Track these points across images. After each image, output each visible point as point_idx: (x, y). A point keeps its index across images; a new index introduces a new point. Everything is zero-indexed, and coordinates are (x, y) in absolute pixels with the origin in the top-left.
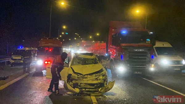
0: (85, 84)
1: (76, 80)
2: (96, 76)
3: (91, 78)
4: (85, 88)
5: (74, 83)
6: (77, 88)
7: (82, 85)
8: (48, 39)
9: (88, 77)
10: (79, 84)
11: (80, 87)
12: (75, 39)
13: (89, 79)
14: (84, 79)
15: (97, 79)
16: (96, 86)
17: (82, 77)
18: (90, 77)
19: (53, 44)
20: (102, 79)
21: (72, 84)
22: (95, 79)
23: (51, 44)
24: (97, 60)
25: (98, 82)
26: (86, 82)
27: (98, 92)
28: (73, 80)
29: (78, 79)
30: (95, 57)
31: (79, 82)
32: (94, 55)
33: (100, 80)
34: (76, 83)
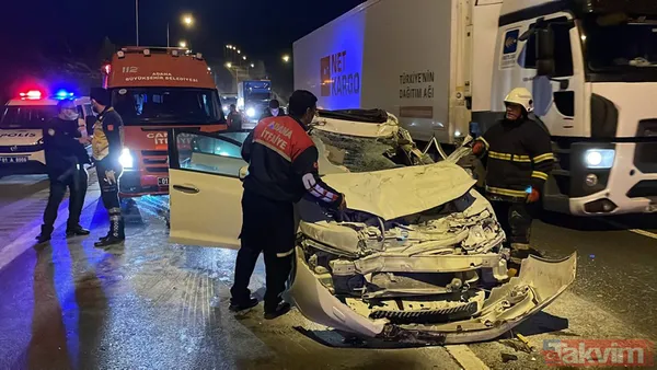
0: (396, 274)
1: (353, 257)
2: (452, 230)
3: (428, 245)
4: (399, 299)
5: (343, 273)
6: (357, 296)
7: (380, 280)
8: (147, 52)
9: (411, 235)
10: (368, 277)
11: (371, 295)
12: (229, 65)
13: (416, 247)
14: (390, 251)
15: (458, 245)
16: (457, 282)
17: (380, 239)
18: (421, 236)
19: (173, 76)
20: (487, 247)
21: (329, 275)
22: (448, 247)
23: (164, 77)
24: (408, 142)
25: (472, 264)
26: (403, 263)
27: (472, 319)
28: (335, 257)
29: (359, 249)
30: (396, 128)
31: (365, 267)
32: (393, 119)
33: (479, 250)
34: (352, 272)
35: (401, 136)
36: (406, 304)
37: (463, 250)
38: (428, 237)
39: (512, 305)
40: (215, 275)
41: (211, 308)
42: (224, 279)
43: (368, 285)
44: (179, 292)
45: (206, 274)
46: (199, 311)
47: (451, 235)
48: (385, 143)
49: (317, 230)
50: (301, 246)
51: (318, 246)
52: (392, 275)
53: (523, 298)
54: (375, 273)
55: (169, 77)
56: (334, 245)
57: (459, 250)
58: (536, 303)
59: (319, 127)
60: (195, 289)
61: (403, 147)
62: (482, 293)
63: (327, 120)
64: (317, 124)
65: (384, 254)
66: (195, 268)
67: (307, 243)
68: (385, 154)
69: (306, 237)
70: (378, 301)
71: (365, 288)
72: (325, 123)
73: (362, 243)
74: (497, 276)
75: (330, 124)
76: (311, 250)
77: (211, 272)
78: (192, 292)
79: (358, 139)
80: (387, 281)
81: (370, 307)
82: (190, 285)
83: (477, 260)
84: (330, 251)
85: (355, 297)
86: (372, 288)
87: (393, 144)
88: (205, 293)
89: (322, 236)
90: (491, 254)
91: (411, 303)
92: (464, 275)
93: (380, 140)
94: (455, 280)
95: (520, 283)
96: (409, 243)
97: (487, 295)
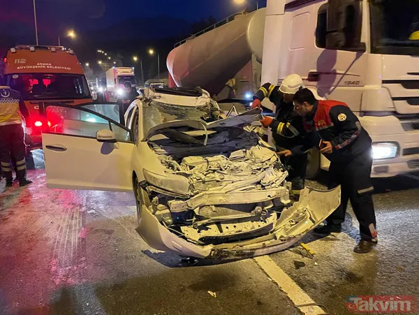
0: (216, 206)
1: (185, 198)
2: (254, 172)
3: (238, 183)
4: (218, 223)
5: (178, 210)
6: (189, 224)
7: (206, 212)
10: (196, 211)
11: (199, 224)
13: (230, 187)
14: (212, 190)
15: (259, 183)
16: (259, 209)
17: (204, 182)
18: (234, 179)
19: (52, 65)
20: (278, 183)
21: (168, 211)
22: (252, 184)
23: (46, 66)
24: (217, 109)
25: (269, 196)
26: (221, 198)
27: (270, 234)
28: (172, 198)
29: (190, 192)
30: (208, 100)
31: (194, 204)
32: (206, 94)
33: (273, 185)
34: (185, 208)
35: (212, 106)
36: (223, 226)
37: (263, 186)
38: (238, 178)
39: (297, 223)
40: (84, 209)
41: (79, 238)
42: (92, 211)
43: (197, 216)
44: (55, 226)
45: (78, 208)
46: (69, 242)
47: (254, 176)
48: (202, 110)
49: (157, 179)
50: (146, 190)
51: (158, 191)
52: (214, 208)
53: (303, 217)
54: (201, 207)
55: (50, 66)
56: (171, 190)
57: (259, 186)
58: (314, 222)
59: (156, 100)
60: (68, 222)
61: (214, 113)
62: (274, 214)
63: (162, 95)
64: (155, 98)
65: (207, 192)
66: (69, 204)
67: (150, 189)
68: (202, 118)
69: (149, 184)
70: (204, 227)
71: (194, 219)
72: (160, 97)
73: (192, 187)
74: (283, 201)
75: (164, 98)
76: (154, 194)
77: (81, 206)
78: (65, 224)
79: (183, 108)
80: (210, 212)
81: (199, 232)
82: (64, 220)
83: (272, 192)
84: (168, 194)
85: (187, 225)
86: (200, 218)
87: (207, 111)
88: (75, 225)
89: (161, 183)
90: (281, 188)
91: (227, 225)
92: (263, 204)
93: (199, 108)
94: (257, 207)
95: (300, 206)
96: (224, 184)
97: (279, 215)
